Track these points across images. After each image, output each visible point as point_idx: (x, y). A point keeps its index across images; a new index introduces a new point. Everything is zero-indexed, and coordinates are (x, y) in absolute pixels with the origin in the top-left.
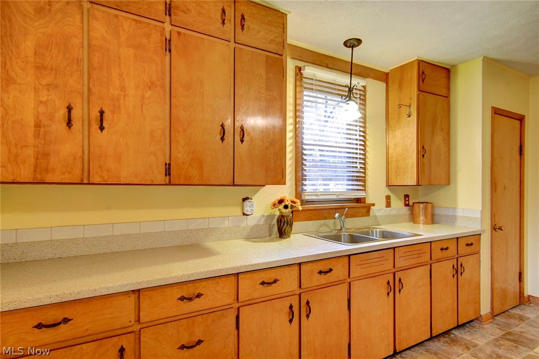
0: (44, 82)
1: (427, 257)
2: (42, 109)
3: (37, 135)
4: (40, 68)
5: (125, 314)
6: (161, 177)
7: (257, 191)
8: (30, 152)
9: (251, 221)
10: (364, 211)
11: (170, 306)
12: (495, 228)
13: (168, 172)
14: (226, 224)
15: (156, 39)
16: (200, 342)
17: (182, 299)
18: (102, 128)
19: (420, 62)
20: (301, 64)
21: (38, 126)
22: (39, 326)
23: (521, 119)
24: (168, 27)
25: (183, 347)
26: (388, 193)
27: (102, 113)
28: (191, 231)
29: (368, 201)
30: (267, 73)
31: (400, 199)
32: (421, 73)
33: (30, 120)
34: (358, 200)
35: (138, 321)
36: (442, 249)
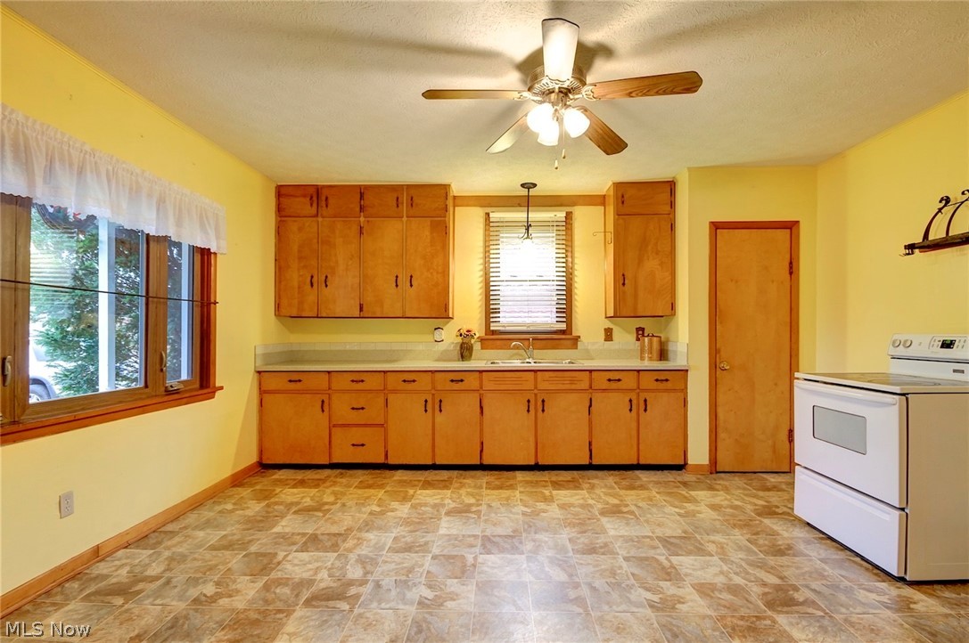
0: (302, 265)
1: (585, 385)
2: (301, 279)
3: (299, 293)
4: (300, 258)
5: (323, 382)
7: (448, 322)
8: (296, 301)
9: (441, 347)
10: (569, 342)
13: (361, 309)
14: (421, 347)
15: (355, 228)
16: (363, 408)
17: (353, 381)
18: (326, 286)
19: (619, 186)
20: (488, 210)
21: (299, 287)
22: (290, 381)
23: (791, 226)
24: (362, 219)
25: (353, 409)
26: (608, 324)
27: (326, 277)
29: (575, 333)
30: (431, 233)
31: (629, 332)
32: (620, 195)
33: (295, 284)
34: (563, 332)
35: (330, 388)
36: (609, 380)
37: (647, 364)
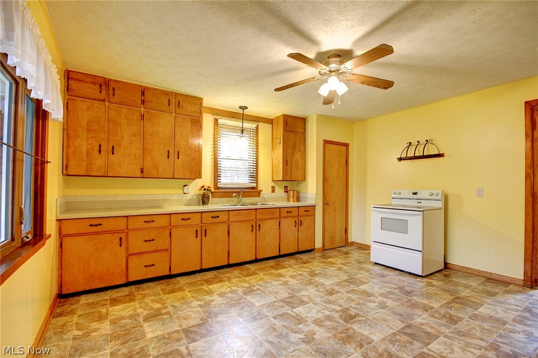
0: (90, 136)
1: (278, 215)
2: (89, 146)
3: (87, 157)
4: (89, 130)
5: (122, 224)
6: (139, 174)
7: (192, 182)
8: (84, 164)
9: (188, 197)
10: (256, 194)
11: (139, 224)
12: (325, 204)
13: (142, 172)
14: (175, 197)
15: (137, 115)
16: (153, 240)
17: (145, 222)
18: (113, 153)
19: (285, 116)
20: (217, 117)
21: (88, 153)
22: (91, 225)
23: (346, 145)
24: (142, 109)
25: (146, 241)
26: (273, 184)
27: (113, 147)
28: (156, 200)
29: (259, 189)
30: (191, 126)
32: (285, 121)
33: (84, 150)
34: (253, 188)
35: (127, 228)
36: (287, 212)
37: (292, 204)
